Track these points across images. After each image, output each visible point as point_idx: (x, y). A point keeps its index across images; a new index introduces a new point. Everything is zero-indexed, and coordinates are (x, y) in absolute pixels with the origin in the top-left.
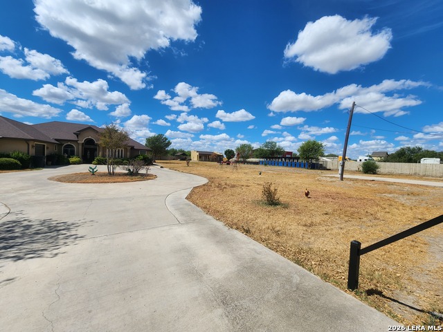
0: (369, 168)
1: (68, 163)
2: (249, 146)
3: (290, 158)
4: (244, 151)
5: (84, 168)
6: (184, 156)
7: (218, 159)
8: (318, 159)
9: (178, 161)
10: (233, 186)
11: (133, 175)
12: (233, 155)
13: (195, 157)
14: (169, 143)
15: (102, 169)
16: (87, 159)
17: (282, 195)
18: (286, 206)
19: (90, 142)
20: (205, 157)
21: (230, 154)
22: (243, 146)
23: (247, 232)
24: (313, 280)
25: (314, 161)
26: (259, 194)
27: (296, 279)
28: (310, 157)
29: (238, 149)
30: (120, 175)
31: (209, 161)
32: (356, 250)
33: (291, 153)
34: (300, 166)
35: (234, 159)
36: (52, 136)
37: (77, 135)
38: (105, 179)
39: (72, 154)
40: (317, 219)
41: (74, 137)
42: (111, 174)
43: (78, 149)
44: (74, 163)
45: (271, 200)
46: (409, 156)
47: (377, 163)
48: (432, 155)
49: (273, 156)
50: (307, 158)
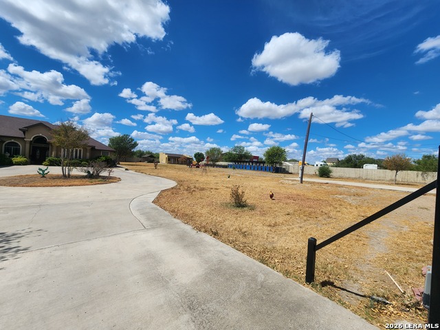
0: (324, 173)
1: (11, 164)
2: (218, 150)
3: (257, 162)
4: (214, 155)
5: (32, 170)
6: (152, 158)
7: (188, 161)
8: (281, 164)
9: (145, 163)
10: (203, 189)
11: (92, 178)
12: (203, 158)
13: (163, 159)
14: (136, 145)
15: (56, 170)
16: (35, 159)
17: (249, 198)
18: (252, 208)
19: (40, 140)
20: (174, 159)
21: (199, 157)
22: (213, 150)
23: (215, 234)
24: (276, 276)
25: (278, 166)
26: (227, 197)
27: (261, 278)
28: (274, 162)
29: (207, 152)
30: (77, 177)
31: (178, 164)
32: (313, 246)
33: (257, 158)
34: (265, 169)
35: (204, 162)
37: (24, 131)
38: (59, 182)
39: (17, 153)
40: (280, 220)
41: (20, 134)
42: (66, 177)
43: (25, 147)
44: (19, 164)
45: (239, 203)
46: (355, 162)
47: (331, 168)
48: (372, 161)
49: (241, 160)
50: (272, 163)
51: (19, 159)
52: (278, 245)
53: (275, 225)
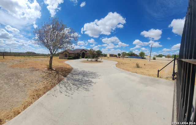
0: (154, 59)
2: (125, 52)
4: (124, 54)
6: (105, 56)
7: (116, 56)
8: (144, 56)
9: (104, 57)
12: (120, 55)
13: (108, 56)
14: (102, 52)
15: (90, 59)
16: (83, 57)
17: (140, 65)
18: (141, 68)
19: (83, 53)
20: (112, 56)
21: (119, 55)
22: (124, 52)
25: (143, 57)
28: (142, 56)
29: (122, 53)
31: (113, 57)
33: (136, 55)
34: (139, 58)
36: (76, 52)
37: (81, 52)
41: (80, 52)
43: (81, 55)
45: (138, 66)
46: (160, 56)
47: (156, 58)
48: (164, 56)
49: (132, 55)
50: (141, 56)
51: (80, 57)
52: (151, 73)
53: (148, 70)
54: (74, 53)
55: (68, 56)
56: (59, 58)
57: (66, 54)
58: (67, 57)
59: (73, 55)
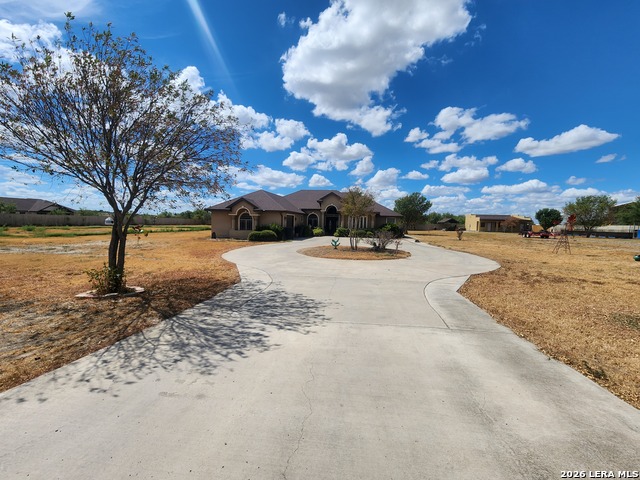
1: (312, 235)
2: (603, 201)
4: (587, 211)
5: (327, 241)
6: (454, 224)
9: (442, 232)
10: (560, 280)
11: (379, 250)
13: (472, 225)
14: (429, 205)
15: (345, 242)
16: (329, 232)
19: (332, 210)
20: (492, 224)
21: (549, 218)
23: (599, 376)
29: (570, 208)
30: (364, 250)
31: (501, 230)
35: (561, 227)
36: (298, 207)
37: (320, 203)
38: (348, 254)
39: (315, 225)
41: (317, 207)
42: (354, 249)
43: (321, 219)
44: (318, 235)
51: (317, 231)
54: (281, 212)
55: (254, 224)
56: (210, 233)
57: (246, 216)
58: (250, 228)
59: (277, 222)
